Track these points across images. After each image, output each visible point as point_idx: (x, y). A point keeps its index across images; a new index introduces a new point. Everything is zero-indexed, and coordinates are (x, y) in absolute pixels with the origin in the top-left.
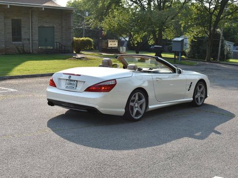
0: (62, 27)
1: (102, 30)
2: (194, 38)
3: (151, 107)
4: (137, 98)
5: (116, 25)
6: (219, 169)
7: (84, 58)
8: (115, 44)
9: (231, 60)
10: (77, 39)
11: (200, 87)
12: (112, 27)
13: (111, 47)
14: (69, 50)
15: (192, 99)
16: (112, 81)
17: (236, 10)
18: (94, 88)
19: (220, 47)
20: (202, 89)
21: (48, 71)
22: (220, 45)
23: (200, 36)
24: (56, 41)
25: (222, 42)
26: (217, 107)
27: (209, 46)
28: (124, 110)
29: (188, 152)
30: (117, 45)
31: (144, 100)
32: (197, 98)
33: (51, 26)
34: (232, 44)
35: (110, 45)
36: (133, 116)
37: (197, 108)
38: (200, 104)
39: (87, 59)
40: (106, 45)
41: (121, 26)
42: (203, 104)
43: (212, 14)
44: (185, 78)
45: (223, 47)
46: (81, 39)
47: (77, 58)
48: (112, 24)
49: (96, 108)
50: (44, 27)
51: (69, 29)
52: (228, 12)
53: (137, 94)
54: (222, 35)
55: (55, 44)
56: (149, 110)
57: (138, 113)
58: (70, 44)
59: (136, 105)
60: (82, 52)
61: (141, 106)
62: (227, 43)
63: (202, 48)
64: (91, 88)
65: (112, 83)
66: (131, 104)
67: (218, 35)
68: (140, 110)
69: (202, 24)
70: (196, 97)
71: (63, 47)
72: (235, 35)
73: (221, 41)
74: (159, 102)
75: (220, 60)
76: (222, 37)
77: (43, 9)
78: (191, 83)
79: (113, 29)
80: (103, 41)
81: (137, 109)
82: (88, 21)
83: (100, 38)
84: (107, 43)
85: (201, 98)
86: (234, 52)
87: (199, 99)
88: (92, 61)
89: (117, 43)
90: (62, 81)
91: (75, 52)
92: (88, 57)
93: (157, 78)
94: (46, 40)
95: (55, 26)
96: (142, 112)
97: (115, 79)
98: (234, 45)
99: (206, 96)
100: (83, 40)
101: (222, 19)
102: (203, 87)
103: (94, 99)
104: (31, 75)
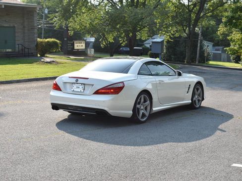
0: (24, 27)
1: (68, 30)
2: (170, 37)
3: (155, 109)
4: (142, 100)
5: (88, 25)
6: (235, 159)
7: (53, 61)
8: (82, 46)
9: (211, 62)
10: (41, 40)
11: (198, 90)
12: (83, 27)
13: (78, 50)
14: (32, 53)
15: (190, 101)
16: (121, 84)
17: (217, 8)
18: (103, 91)
19: (198, 48)
20: (199, 92)
21: (22, 76)
22: (199, 45)
23: (177, 35)
24: (17, 42)
25: (201, 42)
26: (214, 109)
27: (188, 47)
28: (132, 112)
29: (203, 147)
30: (84, 47)
31: (148, 102)
32: (195, 101)
33: (12, 25)
34: (210, 45)
35: (76, 47)
36: (140, 117)
37: (195, 110)
38: (198, 106)
39: (57, 63)
40: (72, 47)
41: (93, 26)
42: (200, 107)
43: (190, 11)
44: (184, 81)
45: (201, 47)
46: (47, 40)
47: (47, 62)
48: (83, 24)
49: (106, 111)
50: (4, 27)
51: (32, 28)
52: (209, 9)
53: (142, 96)
54: (200, 34)
55: (17, 46)
56: (153, 112)
57: (144, 115)
58: (33, 46)
59: (142, 108)
60: (48, 55)
61: (146, 109)
62: (206, 43)
63: (178, 49)
64: (100, 91)
65: (121, 85)
66: (138, 106)
67: (196, 35)
68: (145, 112)
69: (180, 23)
70: (194, 99)
71: (26, 50)
72: (214, 35)
73: (199, 41)
74: (161, 104)
75: (199, 62)
76: (200, 37)
77: (3, 7)
78: (190, 85)
79: (84, 29)
80: (69, 42)
81: (142, 111)
82: (52, 20)
83: (65, 39)
84: (73, 45)
85: (199, 100)
86: (214, 53)
87: (197, 102)
88: (64, 65)
89: (84, 45)
90: (67, 84)
91: (39, 56)
92: (58, 60)
93: (159, 81)
94: (6, 42)
95: (16, 26)
96: (147, 114)
97: (123, 82)
98: (213, 46)
99: (203, 99)
100: (48, 42)
101: (202, 17)
102: (200, 90)
103: (104, 101)
104: (6, 81)
